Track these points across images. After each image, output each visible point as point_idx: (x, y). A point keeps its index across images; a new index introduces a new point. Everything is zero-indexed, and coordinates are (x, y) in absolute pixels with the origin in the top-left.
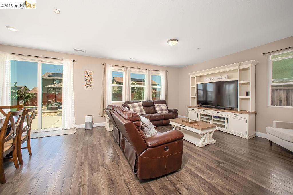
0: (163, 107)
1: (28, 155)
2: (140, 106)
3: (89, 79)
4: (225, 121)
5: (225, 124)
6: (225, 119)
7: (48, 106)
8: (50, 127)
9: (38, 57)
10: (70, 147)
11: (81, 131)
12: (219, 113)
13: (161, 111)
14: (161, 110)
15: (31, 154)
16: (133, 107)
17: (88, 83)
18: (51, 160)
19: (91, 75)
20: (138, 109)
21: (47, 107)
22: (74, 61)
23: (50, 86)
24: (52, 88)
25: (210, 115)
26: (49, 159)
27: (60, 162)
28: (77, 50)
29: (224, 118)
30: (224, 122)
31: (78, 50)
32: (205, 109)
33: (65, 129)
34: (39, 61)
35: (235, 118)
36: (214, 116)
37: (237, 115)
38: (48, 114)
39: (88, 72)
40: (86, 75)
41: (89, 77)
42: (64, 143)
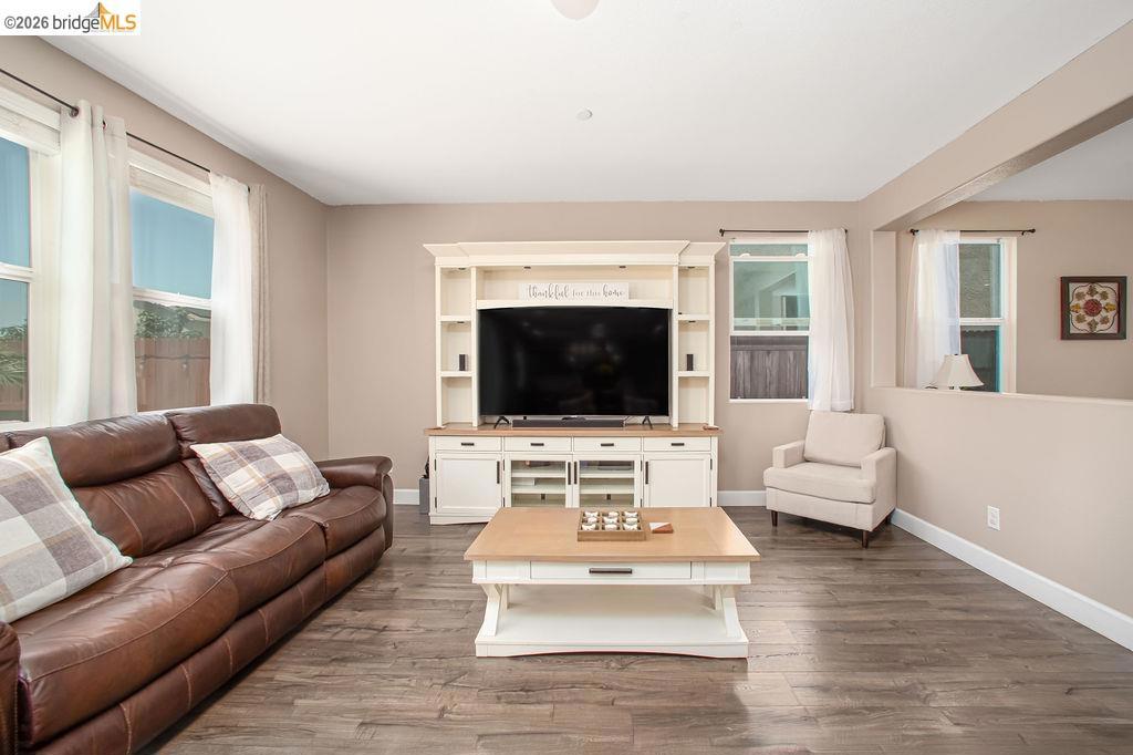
0: (287, 457)
4: (638, 474)
5: (637, 490)
6: (637, 466)
12: (612, 445)
13: (282, 491)
14: (281, 482)
25: (568, 459)
29: (629, 465)
30: (630, 482)
32: (539, 435)
35: (675, 456)
36: (587, 465)
37: (683, 444)
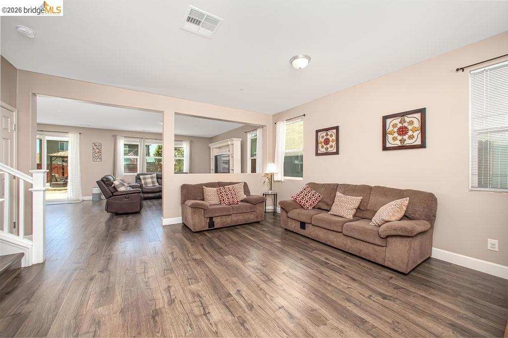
2: (152, 178)
3: (97, 151)
9: (42, 131)
16: (145, 179)
17: (96, 155)
19: (100, 147)
20: (149, 180)
22: (80, 134)
24: (57, 157)
34: (43, 134)
39: (96, 144)
40: (95, 147)
41: (97, 148)
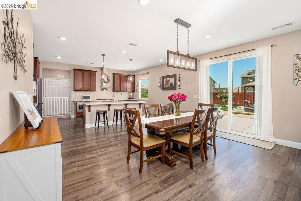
1: (214, 154)
7: (245, 107)
8: (242, 131)
9: (229, 55)
10: (258, 168)
11: (282, 150)
15: (215, 153)
18: (230, 170)
21: (243, 108)
22: (272, 46)
23: (248, 85)
24: (249, 86)
26: (229, 169)
27: (239, 180)
28: (277, 28)
31: (280, 27)
33: (258, 139)
34: (229, 59)
38: (244, 115)
40: (298, 61)
42: (251, 156)
